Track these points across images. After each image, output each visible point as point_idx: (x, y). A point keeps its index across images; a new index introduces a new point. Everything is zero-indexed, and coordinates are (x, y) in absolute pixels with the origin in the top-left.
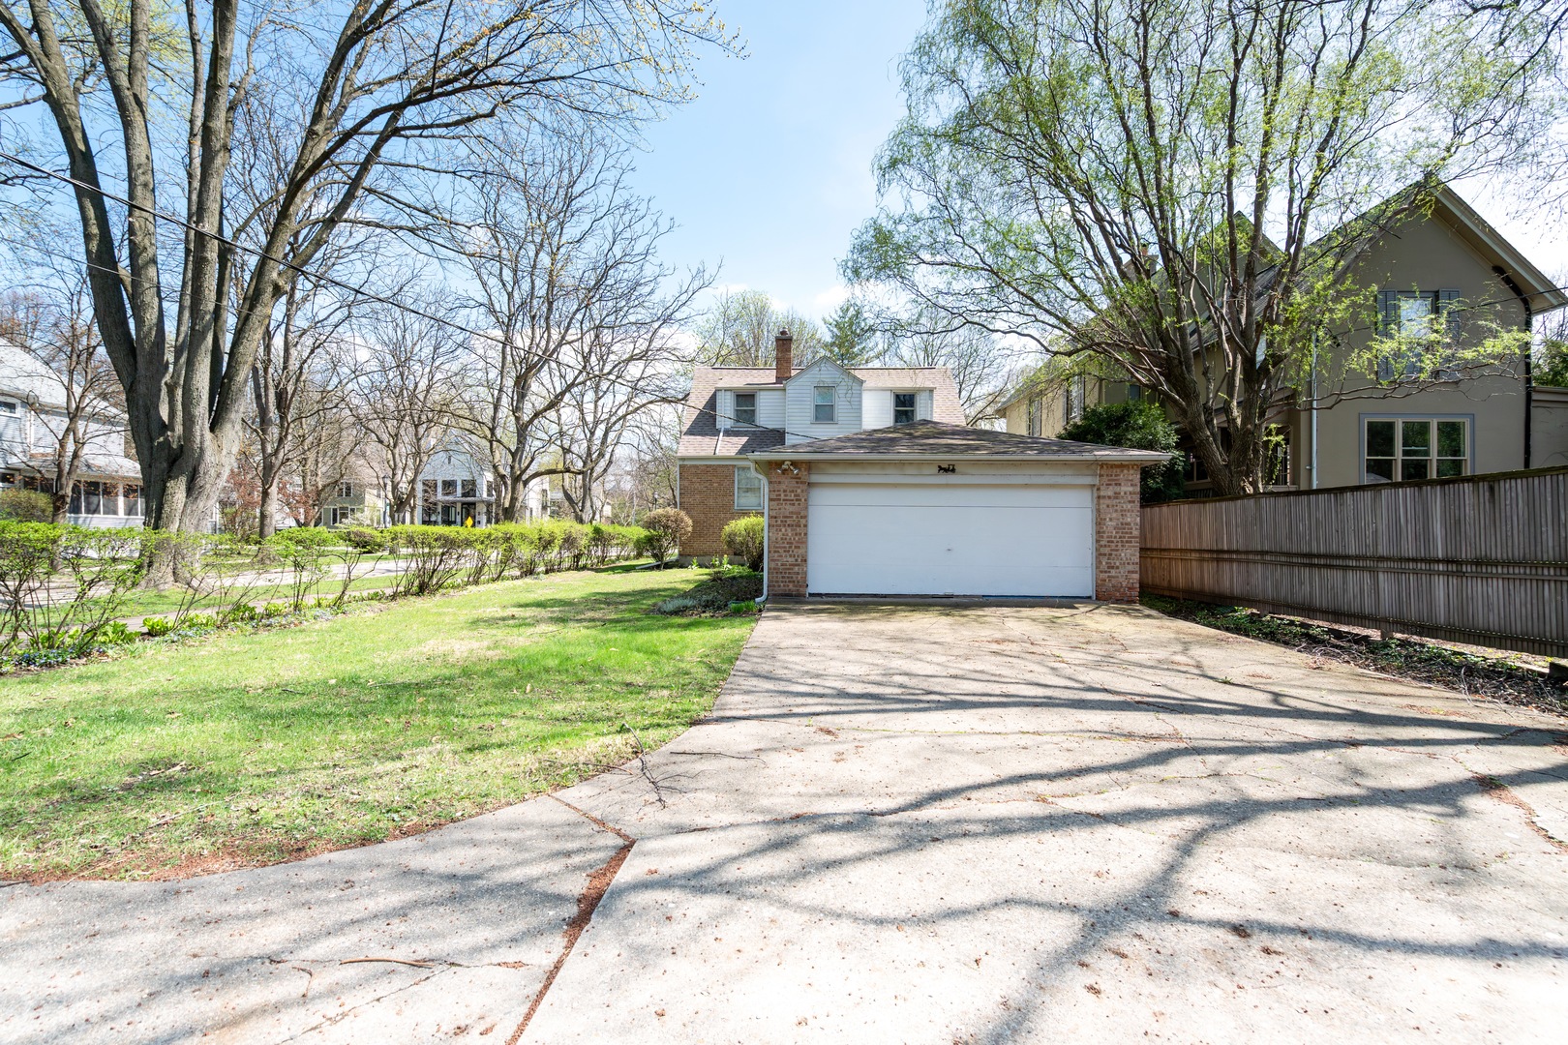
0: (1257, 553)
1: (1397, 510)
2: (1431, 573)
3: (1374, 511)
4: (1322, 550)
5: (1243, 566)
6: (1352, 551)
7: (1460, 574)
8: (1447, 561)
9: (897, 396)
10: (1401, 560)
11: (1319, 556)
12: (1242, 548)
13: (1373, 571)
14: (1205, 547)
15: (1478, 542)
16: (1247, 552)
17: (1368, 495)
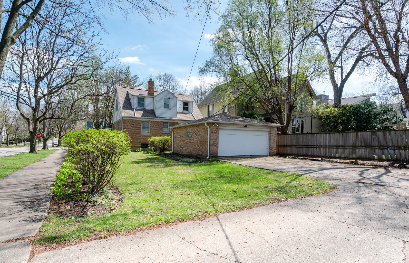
0: (294, 145)
1: (325, 137)
2: (331, 148)
3: (321, 138)
4: (309, 145)
5: (290, 148)
6: (316, 144)
7: (336, 148)
8: (334, 146)
9: (184, 103)
10: (326, 146)
11: (309, 146)
12: (290, 144)
13: (320, 148)
14: (280, 144)
15: (340, 143)
16: (291, 145)
17: (320, 135)
